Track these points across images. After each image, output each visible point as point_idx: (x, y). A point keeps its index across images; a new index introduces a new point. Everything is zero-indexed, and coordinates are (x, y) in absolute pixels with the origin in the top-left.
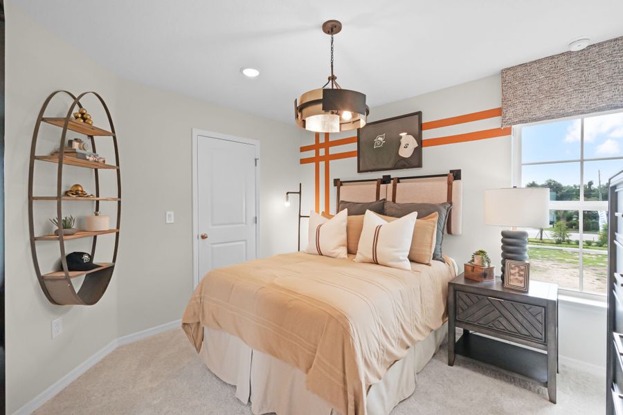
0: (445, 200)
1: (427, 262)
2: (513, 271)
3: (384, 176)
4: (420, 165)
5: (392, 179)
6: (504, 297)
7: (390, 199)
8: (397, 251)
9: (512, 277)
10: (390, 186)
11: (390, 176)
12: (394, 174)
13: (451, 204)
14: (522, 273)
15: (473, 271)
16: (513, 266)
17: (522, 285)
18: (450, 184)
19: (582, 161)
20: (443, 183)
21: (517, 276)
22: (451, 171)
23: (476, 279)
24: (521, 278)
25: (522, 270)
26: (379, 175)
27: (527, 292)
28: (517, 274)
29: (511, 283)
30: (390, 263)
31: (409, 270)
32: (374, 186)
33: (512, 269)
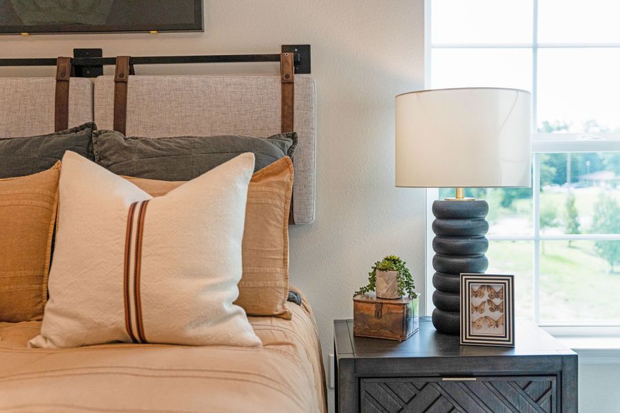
0: (276, 127)
1: (279, 309)
2: (476, 301)
3: (76, 51)
4: (196, 25)
5: (112, 61)
6: (474, 371)
7: (105, 122)
8: (214, 287)
9: (476, 316)
10: (105, 82)
11: (99, 51)
12: (114, 45)
13: (294, 137)
14: (497, 301)
15: (378, 314)
16: (476, 288)
17: (499, 331)
18: (287, 83)
19: (535, 48)
20: (267, 82)
21: (487, 313)
22: (286, 48)
23: (386, 333)
24: (497, 315)
25: (497, 295)
26: (63, 46)
27: (512, 347)
28: (487, 307)
29: (475, 331)
30: (192, 332)
31: (254, 346)
32: (46, 81)
33: (476, 294)
